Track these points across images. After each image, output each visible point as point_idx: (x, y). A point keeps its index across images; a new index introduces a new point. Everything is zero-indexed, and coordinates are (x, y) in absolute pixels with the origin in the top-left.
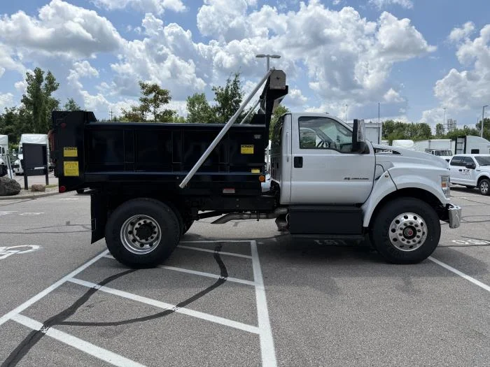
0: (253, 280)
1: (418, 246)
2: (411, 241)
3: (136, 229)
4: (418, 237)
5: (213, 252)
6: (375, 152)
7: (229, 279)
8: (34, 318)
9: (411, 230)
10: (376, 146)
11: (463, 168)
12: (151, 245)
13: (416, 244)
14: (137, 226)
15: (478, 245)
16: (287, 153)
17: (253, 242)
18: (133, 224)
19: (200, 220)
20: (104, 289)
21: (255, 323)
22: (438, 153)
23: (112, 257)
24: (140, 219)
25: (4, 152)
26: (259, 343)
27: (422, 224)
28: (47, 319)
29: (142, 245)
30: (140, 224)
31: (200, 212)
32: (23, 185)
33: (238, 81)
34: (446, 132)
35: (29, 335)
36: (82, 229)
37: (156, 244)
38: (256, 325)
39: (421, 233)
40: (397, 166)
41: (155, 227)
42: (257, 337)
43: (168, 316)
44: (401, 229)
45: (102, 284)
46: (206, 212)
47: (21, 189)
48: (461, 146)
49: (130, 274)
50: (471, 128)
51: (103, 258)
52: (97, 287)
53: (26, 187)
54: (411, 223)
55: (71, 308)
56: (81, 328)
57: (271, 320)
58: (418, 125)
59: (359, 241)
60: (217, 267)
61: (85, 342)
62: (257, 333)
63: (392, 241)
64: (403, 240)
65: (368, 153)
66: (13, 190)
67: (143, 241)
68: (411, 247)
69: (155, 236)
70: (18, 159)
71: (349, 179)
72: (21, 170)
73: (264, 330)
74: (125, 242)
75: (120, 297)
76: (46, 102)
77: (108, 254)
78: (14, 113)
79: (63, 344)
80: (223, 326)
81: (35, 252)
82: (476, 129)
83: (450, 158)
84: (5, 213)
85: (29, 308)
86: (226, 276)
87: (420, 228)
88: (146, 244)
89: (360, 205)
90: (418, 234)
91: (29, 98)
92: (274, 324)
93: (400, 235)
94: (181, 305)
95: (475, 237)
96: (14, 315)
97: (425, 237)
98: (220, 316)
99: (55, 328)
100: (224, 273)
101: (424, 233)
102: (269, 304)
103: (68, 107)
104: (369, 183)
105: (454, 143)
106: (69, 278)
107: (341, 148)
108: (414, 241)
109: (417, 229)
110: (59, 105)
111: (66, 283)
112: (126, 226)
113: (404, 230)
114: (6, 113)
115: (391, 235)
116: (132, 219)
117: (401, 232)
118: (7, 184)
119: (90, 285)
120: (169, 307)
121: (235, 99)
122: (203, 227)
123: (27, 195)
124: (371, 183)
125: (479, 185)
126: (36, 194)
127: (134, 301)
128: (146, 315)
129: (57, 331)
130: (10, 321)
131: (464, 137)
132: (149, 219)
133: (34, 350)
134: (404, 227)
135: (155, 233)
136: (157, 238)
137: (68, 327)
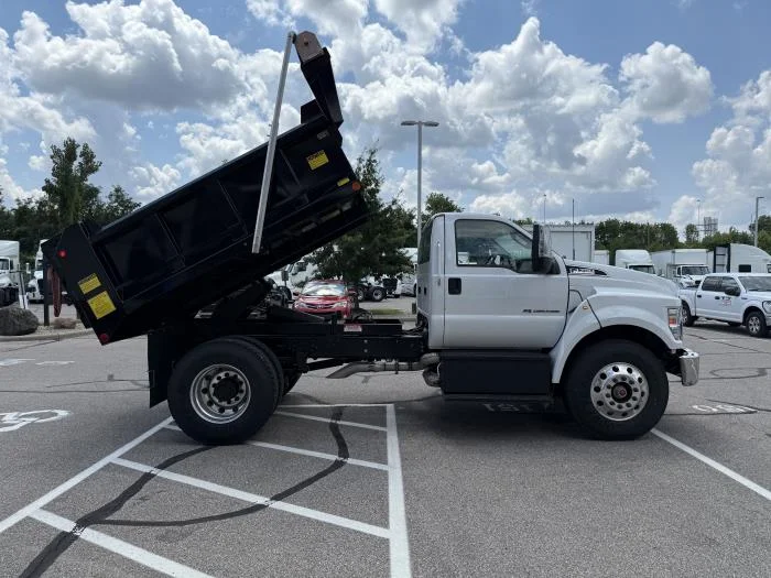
0: (386, 463)
1: (636, 413)
2: (624, 405)
3: (214, 385)
4: (635, 399)
5: (329, 421)
6: (568, 272)
7: (350, 461)
8: (62, 515)
9: (623, 389)
10: (570, 262)
11: (722, 294)
12: (235, 409)
13: (633, 409)
14: (215, 381)
15: (730, 413)
16: (437, 272)
17: (390, 407)
18: (209, 378)
19: (310, 373)
20: (164, 474)
21: (385, 523)
22: (688, 271)
23: (177, 428)
24: (221, 370)
25: (12, 268)
26: (388, 551)
27: (640, 380)
28: (81, 516)
29: (222, 410)
30: (219, 378)
31: (310, 361)
32: (41, 320)
33: (375, 161)
34: (702, 236)
35: (56, 539)
36: (132, 386)
37: (243, 409)
38: (386, 525)
39: (640, 392)
40: (602, 292)
41: (241, 383)
42: (385, 542)
43: (257, 514)
44: (609, 387)
45: (162, 467)
46: (319, 360)
47: (38, 324)
48: (722, 260)
49: (203, 454)
50: (740, 231)
51: (163, 429)
52: (155, 471)
53: (47, 322)
54: (624, 378)
55: (117, 500)
56: (131, 528)
57: (408, 519)
58: (656, 226)
59: (546, 405)
60: (333, 443)
61: (136, 548)
62: (386, 537)
63: (595, 405)
64: (612, 403)
65: (558, 272)
66: (25, 327)
67: (224, 404)
68: (625, 414)
69: (241, 396)
70: (33, 277)
71: (530, 311)
72: (38, 296)
73: (396, 534)
74: (197, 406)
75: (188, 486)
76: (80, 190)
77: (171, 424)
78: (30, 207)
79: (105, 550)
80: (337, 527)
81: (62, 420)
82: (749, 232)
83: (702, 278)
84: (15, 362)
85: (55, 501)
86: (346, 456)
87: (637, 385)
88: (228, 408)
89: (547, 350)
90: (634, 394)
91: (54, 183)
92: (412, 525)
93: (608, 396)
94: (277, 498)
95: (729, 401)
96: (33, 510)
97: (645, 399)
98: (334, 512)
99: (93, 528)
100: (344, 452)
101: (643, 394)
102: (407, 497)
103: (114, 198)
104: (560, 317)
105: (711, 254)
106: (113, 458)
107: (518, 266)
108: (628, 405)
109: (632, 387)
110: (100, 195)
111: (109, 465)
112: (199, 381)
113: (613, 388)
114: (16, 207)
115: (594, 397)
116: (208, 370)
117: (609, 391)
118: (18, 317)
119: (144, 469)
120: (260, 500)
121: (369, 188)
122: (315, 384)
123: (48, 334)
124: (563, 317)
125: (745, 322)
126: (62, 332)
127: (208, 492)
128: (225, 512)
129: (96, 533)
130: (28, 519)
131: (727, 246)
132: (233, 370)
133: (63, 559)
134: (613, 384)
135: (242, 391)
136: (245, 400)
137: (112, 527)
